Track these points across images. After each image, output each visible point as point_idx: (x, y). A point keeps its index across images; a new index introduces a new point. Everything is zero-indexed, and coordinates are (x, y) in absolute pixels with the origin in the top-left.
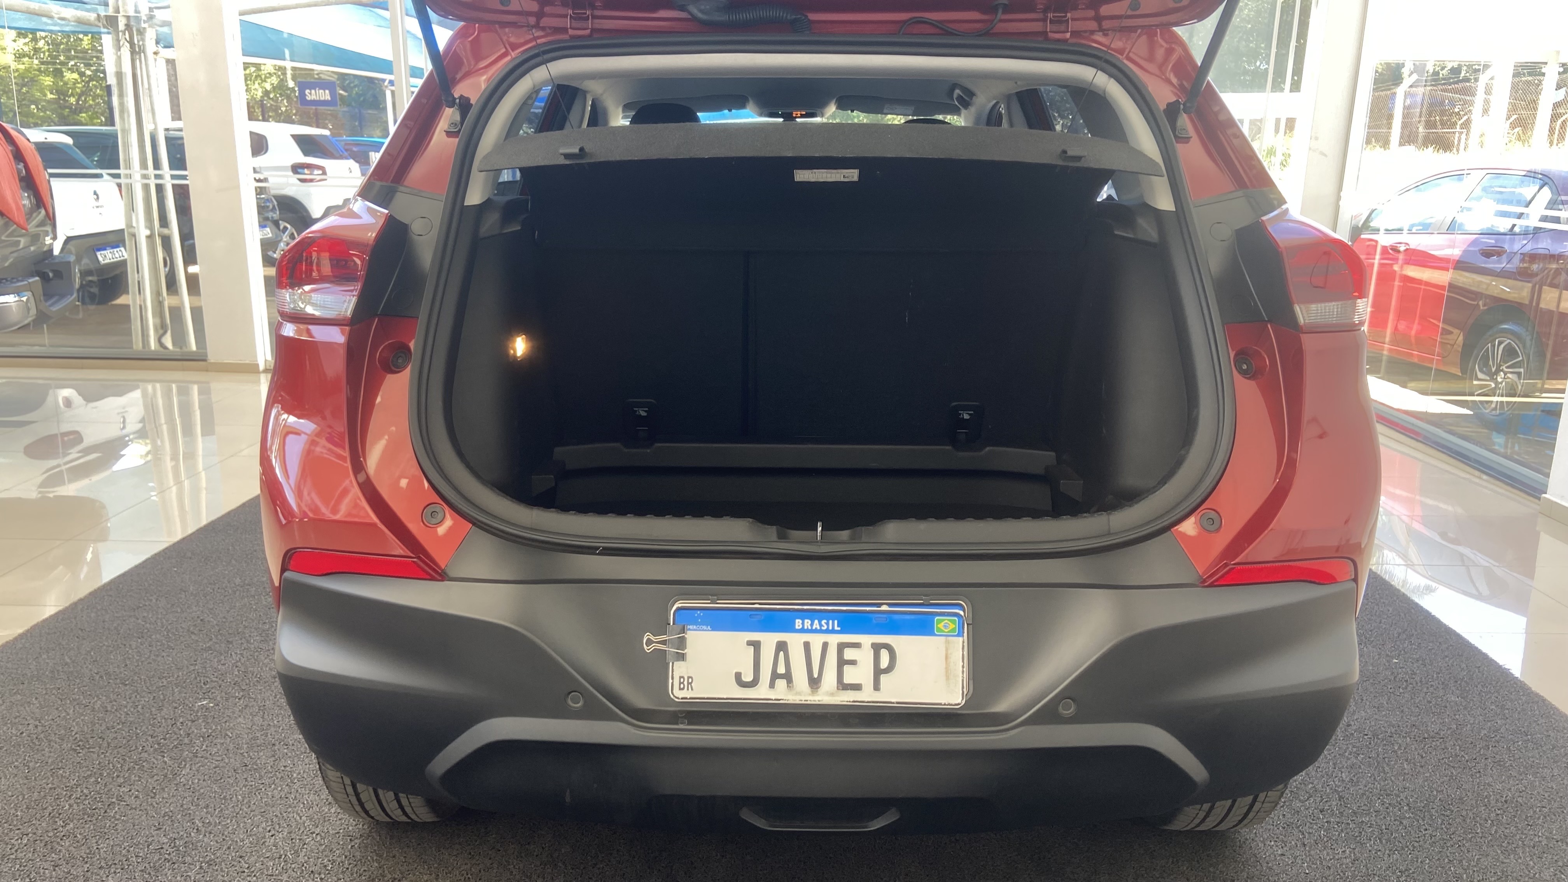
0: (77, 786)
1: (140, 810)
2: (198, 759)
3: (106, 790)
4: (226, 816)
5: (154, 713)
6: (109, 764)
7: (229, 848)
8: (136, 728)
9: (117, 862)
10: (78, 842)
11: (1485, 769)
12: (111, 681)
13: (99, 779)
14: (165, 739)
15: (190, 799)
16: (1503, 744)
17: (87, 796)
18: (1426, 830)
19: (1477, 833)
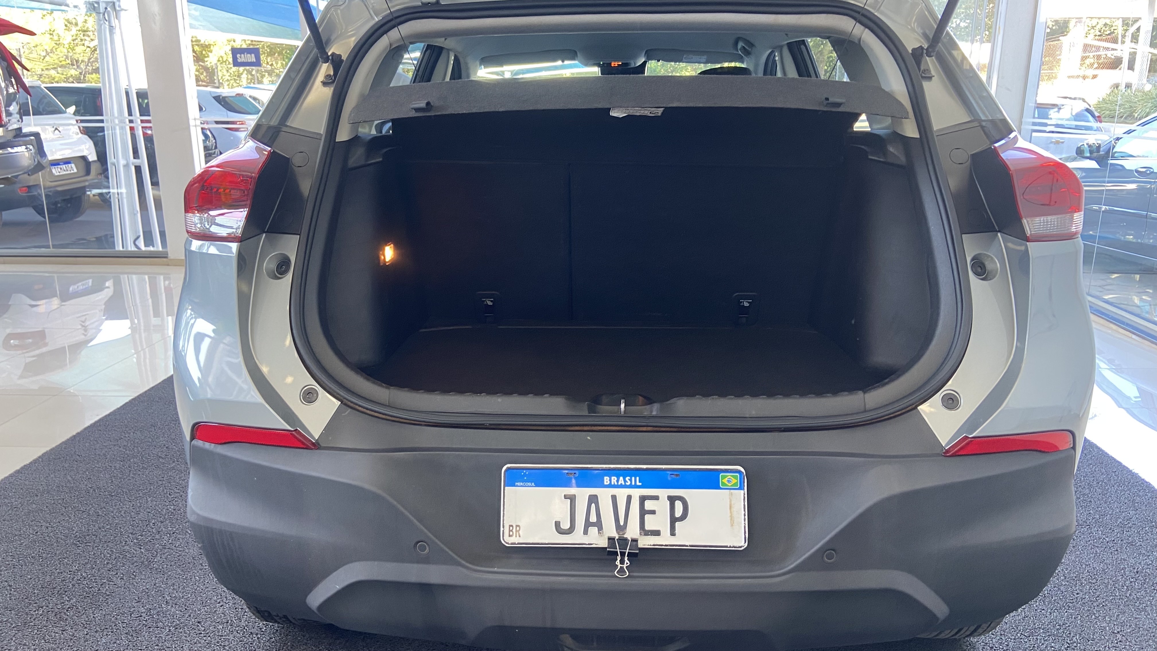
0: (78, 570)
1: (124, 588)
2: (166, 551)
3: (99, 573)
4: (187, 592)
5: (133, 516)
6: (101, 554)
7: (190, 616)
8: (120, 528)
9: (107, 627)
10: (79, 612)
11: (1121, 548)
12: (101, 493)
13: (94, 566)
14: (142, 536)
15: (162, 579)
16: (1134, 530)
17: (85, 578)
18: (1078, 594)
19: (1117, 596)
